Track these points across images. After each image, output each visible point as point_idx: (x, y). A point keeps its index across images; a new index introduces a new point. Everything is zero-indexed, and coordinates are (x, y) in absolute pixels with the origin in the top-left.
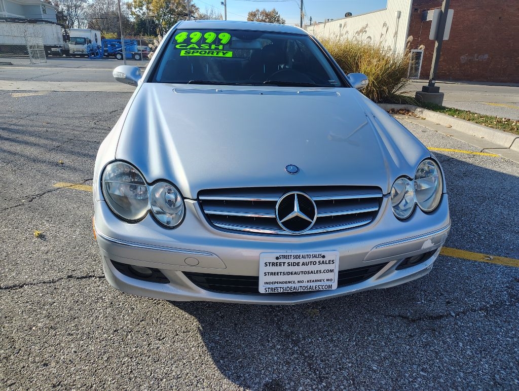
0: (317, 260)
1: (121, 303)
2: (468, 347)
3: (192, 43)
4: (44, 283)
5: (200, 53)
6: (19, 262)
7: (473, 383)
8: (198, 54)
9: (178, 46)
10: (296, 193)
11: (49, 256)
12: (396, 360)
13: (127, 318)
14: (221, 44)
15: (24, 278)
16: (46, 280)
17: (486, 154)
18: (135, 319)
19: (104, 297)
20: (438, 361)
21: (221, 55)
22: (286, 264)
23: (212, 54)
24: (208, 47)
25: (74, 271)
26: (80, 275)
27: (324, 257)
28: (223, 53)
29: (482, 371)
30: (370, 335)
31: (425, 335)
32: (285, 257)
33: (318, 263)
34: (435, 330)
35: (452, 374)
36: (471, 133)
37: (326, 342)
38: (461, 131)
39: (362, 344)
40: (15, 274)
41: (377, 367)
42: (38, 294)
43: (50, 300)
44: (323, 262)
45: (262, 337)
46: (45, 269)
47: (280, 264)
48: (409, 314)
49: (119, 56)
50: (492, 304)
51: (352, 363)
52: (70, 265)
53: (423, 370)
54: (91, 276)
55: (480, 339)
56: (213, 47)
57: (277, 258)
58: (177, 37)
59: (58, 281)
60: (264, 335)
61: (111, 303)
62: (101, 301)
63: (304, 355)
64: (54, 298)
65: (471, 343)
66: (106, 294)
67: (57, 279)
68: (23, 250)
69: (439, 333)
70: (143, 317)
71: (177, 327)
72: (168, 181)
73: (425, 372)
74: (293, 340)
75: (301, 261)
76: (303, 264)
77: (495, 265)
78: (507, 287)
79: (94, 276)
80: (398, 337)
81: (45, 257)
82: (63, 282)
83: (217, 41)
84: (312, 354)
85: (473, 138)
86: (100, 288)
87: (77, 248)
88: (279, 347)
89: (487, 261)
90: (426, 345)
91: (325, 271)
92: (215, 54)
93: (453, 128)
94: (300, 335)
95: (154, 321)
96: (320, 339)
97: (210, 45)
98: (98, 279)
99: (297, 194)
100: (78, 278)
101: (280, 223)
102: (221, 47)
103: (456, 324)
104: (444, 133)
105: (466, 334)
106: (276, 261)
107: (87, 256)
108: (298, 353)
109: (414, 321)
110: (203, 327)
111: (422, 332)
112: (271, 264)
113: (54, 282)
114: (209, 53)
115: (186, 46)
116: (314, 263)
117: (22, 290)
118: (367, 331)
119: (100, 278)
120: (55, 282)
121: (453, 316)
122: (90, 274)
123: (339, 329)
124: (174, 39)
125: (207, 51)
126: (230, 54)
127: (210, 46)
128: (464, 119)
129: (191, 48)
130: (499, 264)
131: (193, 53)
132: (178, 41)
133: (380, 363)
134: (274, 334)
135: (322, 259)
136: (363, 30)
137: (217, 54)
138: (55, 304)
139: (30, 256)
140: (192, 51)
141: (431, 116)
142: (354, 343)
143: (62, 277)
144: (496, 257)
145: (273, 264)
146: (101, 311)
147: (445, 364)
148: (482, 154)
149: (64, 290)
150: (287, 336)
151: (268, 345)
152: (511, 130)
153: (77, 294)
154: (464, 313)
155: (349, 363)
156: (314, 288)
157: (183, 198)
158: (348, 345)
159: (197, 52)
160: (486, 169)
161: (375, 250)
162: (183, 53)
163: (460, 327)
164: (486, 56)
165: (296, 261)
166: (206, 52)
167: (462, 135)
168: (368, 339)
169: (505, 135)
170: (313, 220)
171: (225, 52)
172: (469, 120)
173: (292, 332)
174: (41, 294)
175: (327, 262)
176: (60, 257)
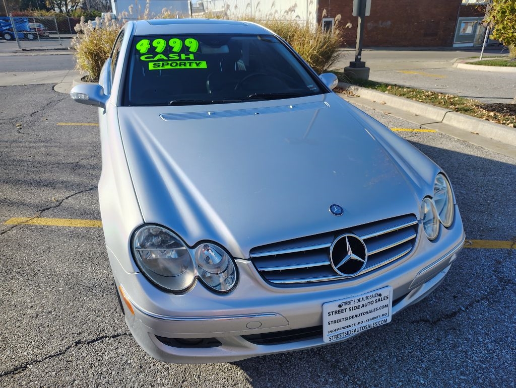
0: (374, 299)
1: (152, 365)
2: (487, 340)
3: (158, 53)
4: (51, 357)
5: (171, 65)
6: (7, 335)
7: (505, 377)
8: (169, 67)
9: (143, 58)
10: (346, 235)
11: (42, 319)
12: (436, 368)
13: (166, 382)
14: (191, 53)
15: (22, 355)
16: (53, 353)
17: (425, 130)
18: (175, 381)
19: (129, 362)
20: (469, 361)
21: (194, 66)
22: (348, 310)
23: (185, 65)
24: (177, 58)
25: (80, 334)
26: (90, 338)
27: (380, 295)
28: (196, 63)
29: (507, 363)
30: (405, 347)
31: (450, 336)
32: (347, 303)
33: (375, 302)
34: (455, 329)
35: (486, 372)
36: (405, 108)
37: (371, 364)
38: (395, 107)
39: (402, 358)
40: (8, 353)
41: (424, 381)
42: (50, 373)
43: (67, 378)
44: (379, 300)
45: (311, 373)
46: (44, 338)
47: (342, 311)
48: (428, 316)
49: (7, 37)
50: (489, 291)
51: (402, 381)
52: (71, 327)
53: (462, 374)
54: (102, 337)
55: (493, 330)
56: (183, 56)
57: (340, 306)
58: (138, 47)
59: (66, 350)
60: (312, 370)
61: (141, 367)
62: (128, 367)
63: (357, 384)
64: (72, 374)
65: (488, 335)
66: (129, 357)
67: (64, 349)
68: (5, 317)
69: (460, 331)
70: (183, 378)
71: (223, 381)
72: (213, 241)
73: (464, 376)
74: (341, 370)
75: (360, 304)
76: (363, 306)
77: (476, 249)
78: (493, 271)
79: (106, 337)
80: (428, 344)
81: (37, 322)
82: (73, 351)
83: (185, 49)
84: (364, 380)
85: (408, 115)
86: (120, 350)
87: (71, 304)
88: (331, 380)
89: (469, 247)
90: (454, 346)
91: (381, 308)
92: (188, 66)
93: (388, 104)
94: (345, 362)
95: (196, 379)
96: (364, 362)
97: (179, 54)
98: (112, 339)
99: (348, 237)
100: (89, 343)
101: (335, 269)
102: (192, 57)
103: (469, 318)
104: (382, 110)
105: (480, 327)
106: (338, 309)
107: (87, 312)
108: (351, 383)
109: (435, 323)
110: (250, 376)
111: (446, 333)
112: (334, 313)
113: (61, 353)
114: (180, 65)
115: (153, 57)
116: (371, 303)
117: (28, 373)
118: (401, 343)
119: (113, 337)
120: (64, 353)
121: (463, 311)
122: (101, 335)
123: (377, 347)
124: (136, 49)
125: (178, 62)
126: (203, 65)
127: (179, 56)
128: (395, 94)
129: (159, 60)
130: (479, 247)
131: (163, 65)
132: (142, 52)
133: (424, 375)
134: (321, 367)
135: (378, 298)
136: (292, 10)
137: (190, 65)
138: (76, 382)
139: (17, 325)
140: (161, 63)
141: (365, 94)
142: (395, 359)
143: (70, 345)
144: (474, 241)
145: (336, 312)
146: (134, 379)
147: (477, 363)
148: (422, 131)
149: (78, 362)
150: (334, 367)
151: (321, 381)
152: (439, 103)
153: (97, 364)
154: (470, 305)
155: (399, 381)
156: (372, 326)
157: (233, 258)
158: (391, 363)
159: (168, 64)
160: (431, 147)
161: (418, 276)
162: (151, 66)
163: (473, 321)
164: (389, 23)
165: (357, 305)
166: (177, 64)
167: (399, 112)
168: (405, 352)
169: (436, 110)
170: (364, 259)
171: (198, 62)
172: (400, 95)
173: (337, 361)
174: (54, 373)
175: (383, 299)
176: (55, 319)
